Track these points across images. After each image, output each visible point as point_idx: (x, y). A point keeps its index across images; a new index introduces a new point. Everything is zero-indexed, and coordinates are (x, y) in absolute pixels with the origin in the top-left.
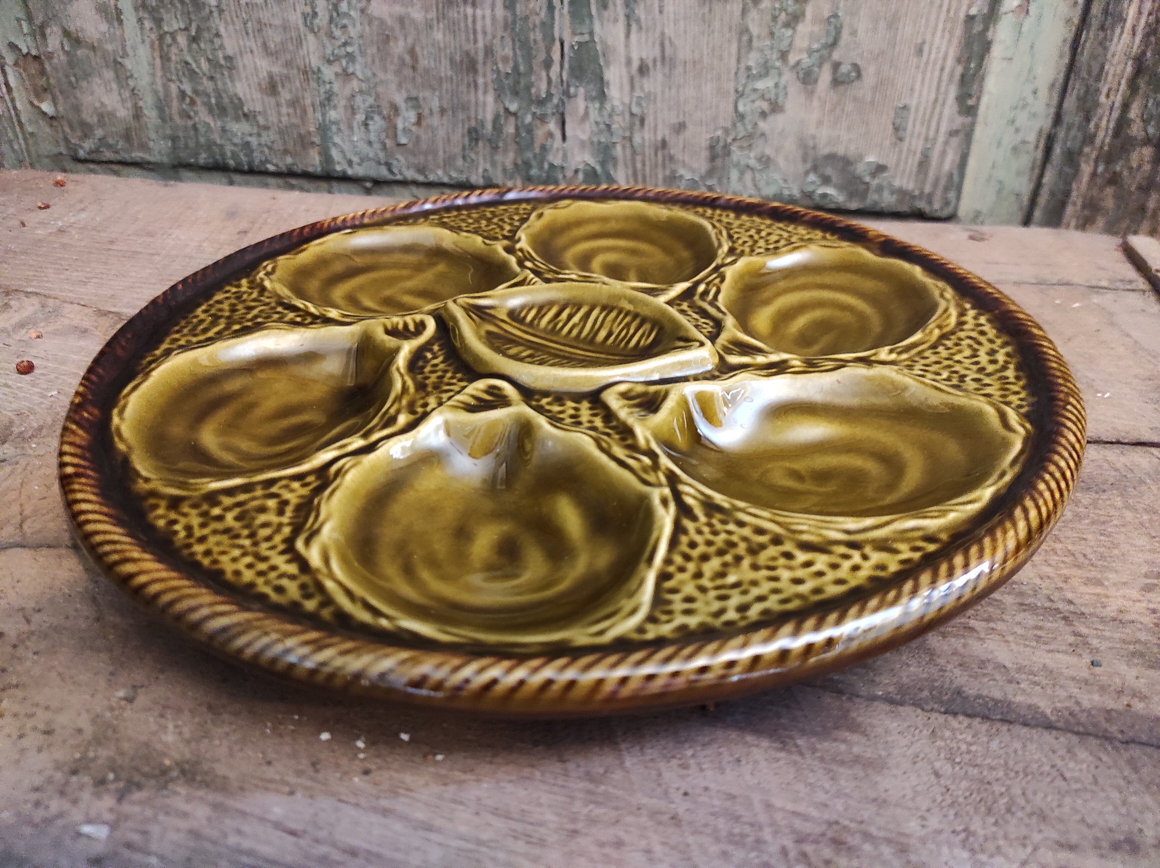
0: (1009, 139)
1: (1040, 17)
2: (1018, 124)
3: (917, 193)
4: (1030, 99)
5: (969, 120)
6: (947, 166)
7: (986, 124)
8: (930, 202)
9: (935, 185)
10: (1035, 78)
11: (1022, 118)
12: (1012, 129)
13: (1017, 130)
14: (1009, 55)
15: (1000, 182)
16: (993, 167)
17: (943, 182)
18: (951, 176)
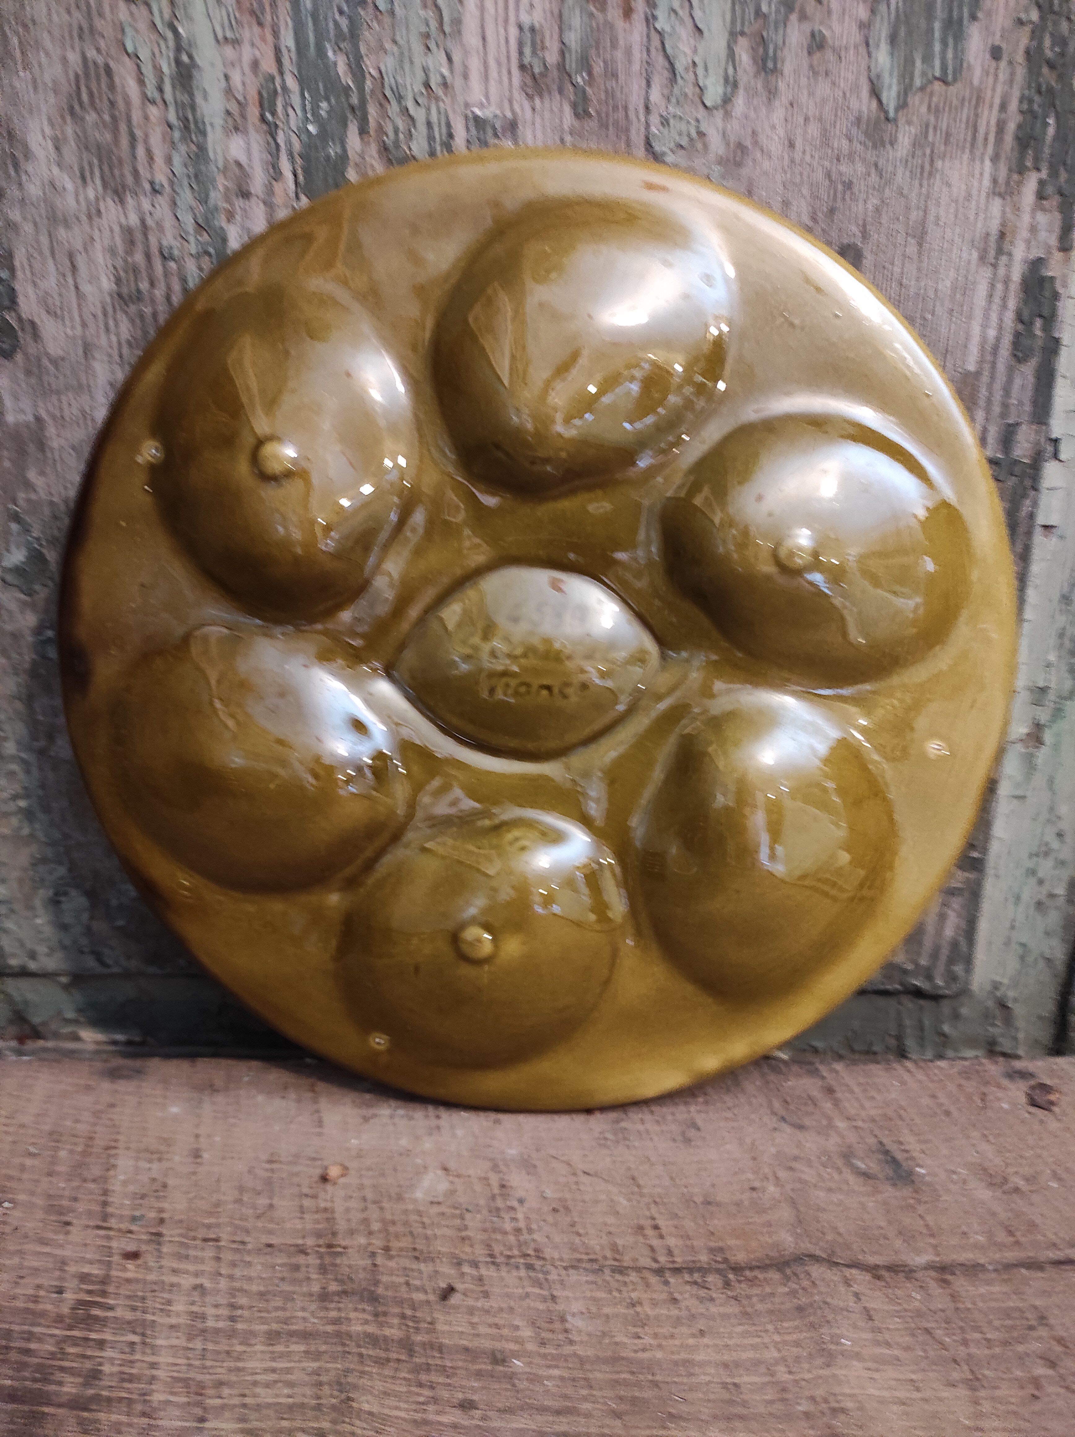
0: (1029, 892)
1: (1056, 747)
2: (1041, 874)
3: (910, 967)
4: (1055, 845)
5: (972, 876)
6: (949, 932)
7: (997, 876)
8: (929, 977)
9: (935, 955)
10: (1059, 818)
11: (1046, 867)
12: (1032, 881)
13: (1041, 882)
14: (1019, 793)
15: (1023, 945)
16: (1013, 927)
17: (945, 952)
18: (954, 945)
